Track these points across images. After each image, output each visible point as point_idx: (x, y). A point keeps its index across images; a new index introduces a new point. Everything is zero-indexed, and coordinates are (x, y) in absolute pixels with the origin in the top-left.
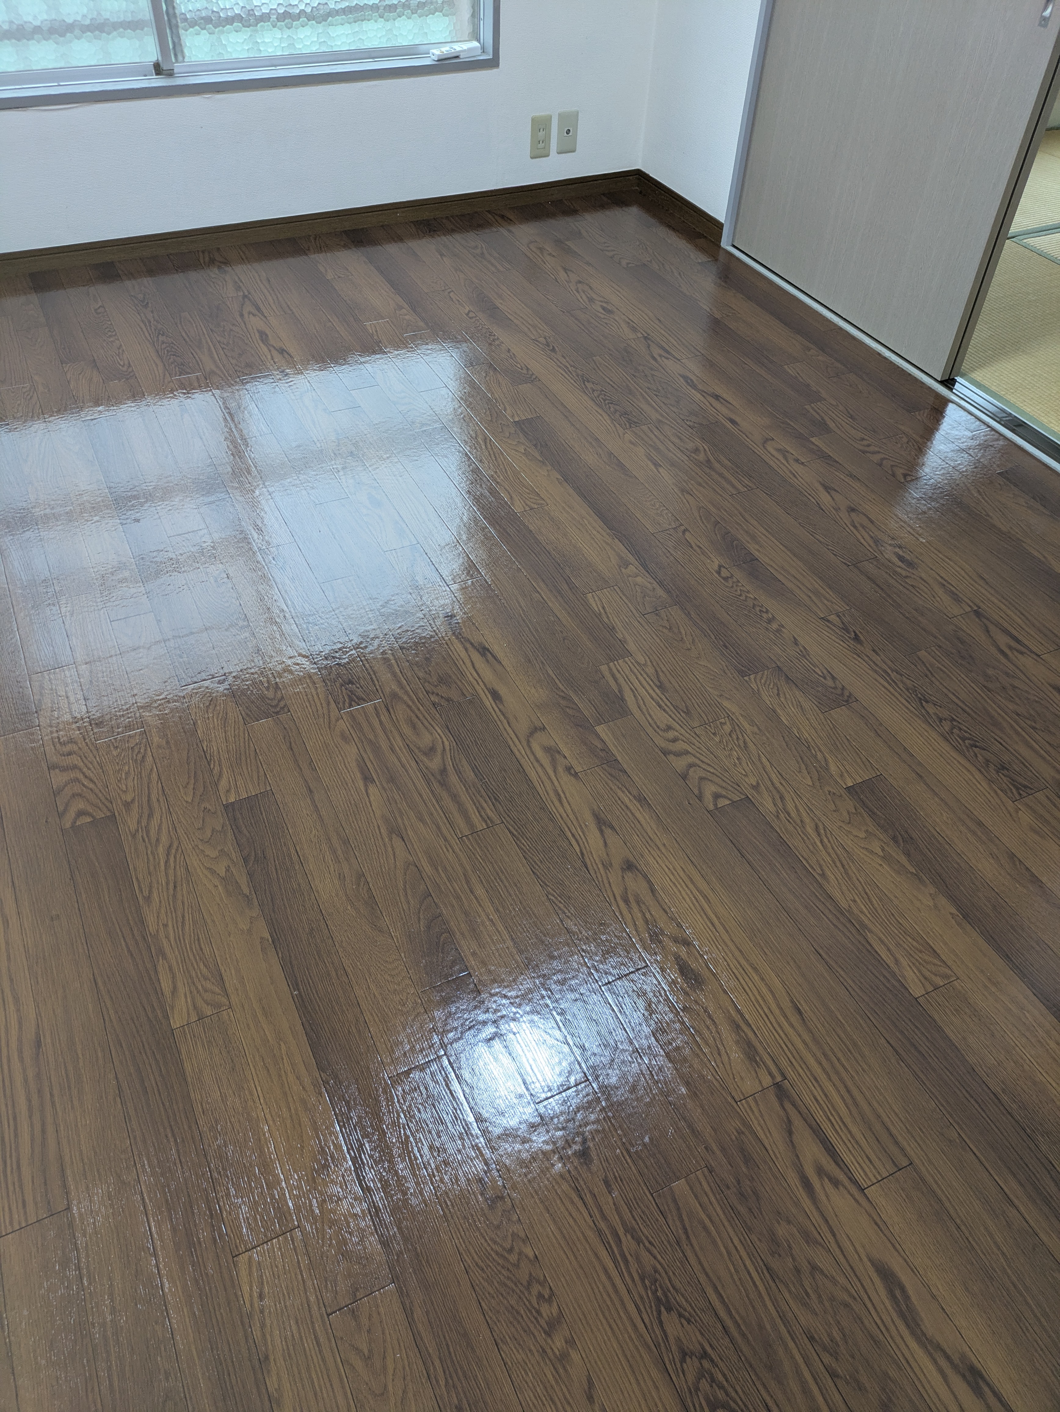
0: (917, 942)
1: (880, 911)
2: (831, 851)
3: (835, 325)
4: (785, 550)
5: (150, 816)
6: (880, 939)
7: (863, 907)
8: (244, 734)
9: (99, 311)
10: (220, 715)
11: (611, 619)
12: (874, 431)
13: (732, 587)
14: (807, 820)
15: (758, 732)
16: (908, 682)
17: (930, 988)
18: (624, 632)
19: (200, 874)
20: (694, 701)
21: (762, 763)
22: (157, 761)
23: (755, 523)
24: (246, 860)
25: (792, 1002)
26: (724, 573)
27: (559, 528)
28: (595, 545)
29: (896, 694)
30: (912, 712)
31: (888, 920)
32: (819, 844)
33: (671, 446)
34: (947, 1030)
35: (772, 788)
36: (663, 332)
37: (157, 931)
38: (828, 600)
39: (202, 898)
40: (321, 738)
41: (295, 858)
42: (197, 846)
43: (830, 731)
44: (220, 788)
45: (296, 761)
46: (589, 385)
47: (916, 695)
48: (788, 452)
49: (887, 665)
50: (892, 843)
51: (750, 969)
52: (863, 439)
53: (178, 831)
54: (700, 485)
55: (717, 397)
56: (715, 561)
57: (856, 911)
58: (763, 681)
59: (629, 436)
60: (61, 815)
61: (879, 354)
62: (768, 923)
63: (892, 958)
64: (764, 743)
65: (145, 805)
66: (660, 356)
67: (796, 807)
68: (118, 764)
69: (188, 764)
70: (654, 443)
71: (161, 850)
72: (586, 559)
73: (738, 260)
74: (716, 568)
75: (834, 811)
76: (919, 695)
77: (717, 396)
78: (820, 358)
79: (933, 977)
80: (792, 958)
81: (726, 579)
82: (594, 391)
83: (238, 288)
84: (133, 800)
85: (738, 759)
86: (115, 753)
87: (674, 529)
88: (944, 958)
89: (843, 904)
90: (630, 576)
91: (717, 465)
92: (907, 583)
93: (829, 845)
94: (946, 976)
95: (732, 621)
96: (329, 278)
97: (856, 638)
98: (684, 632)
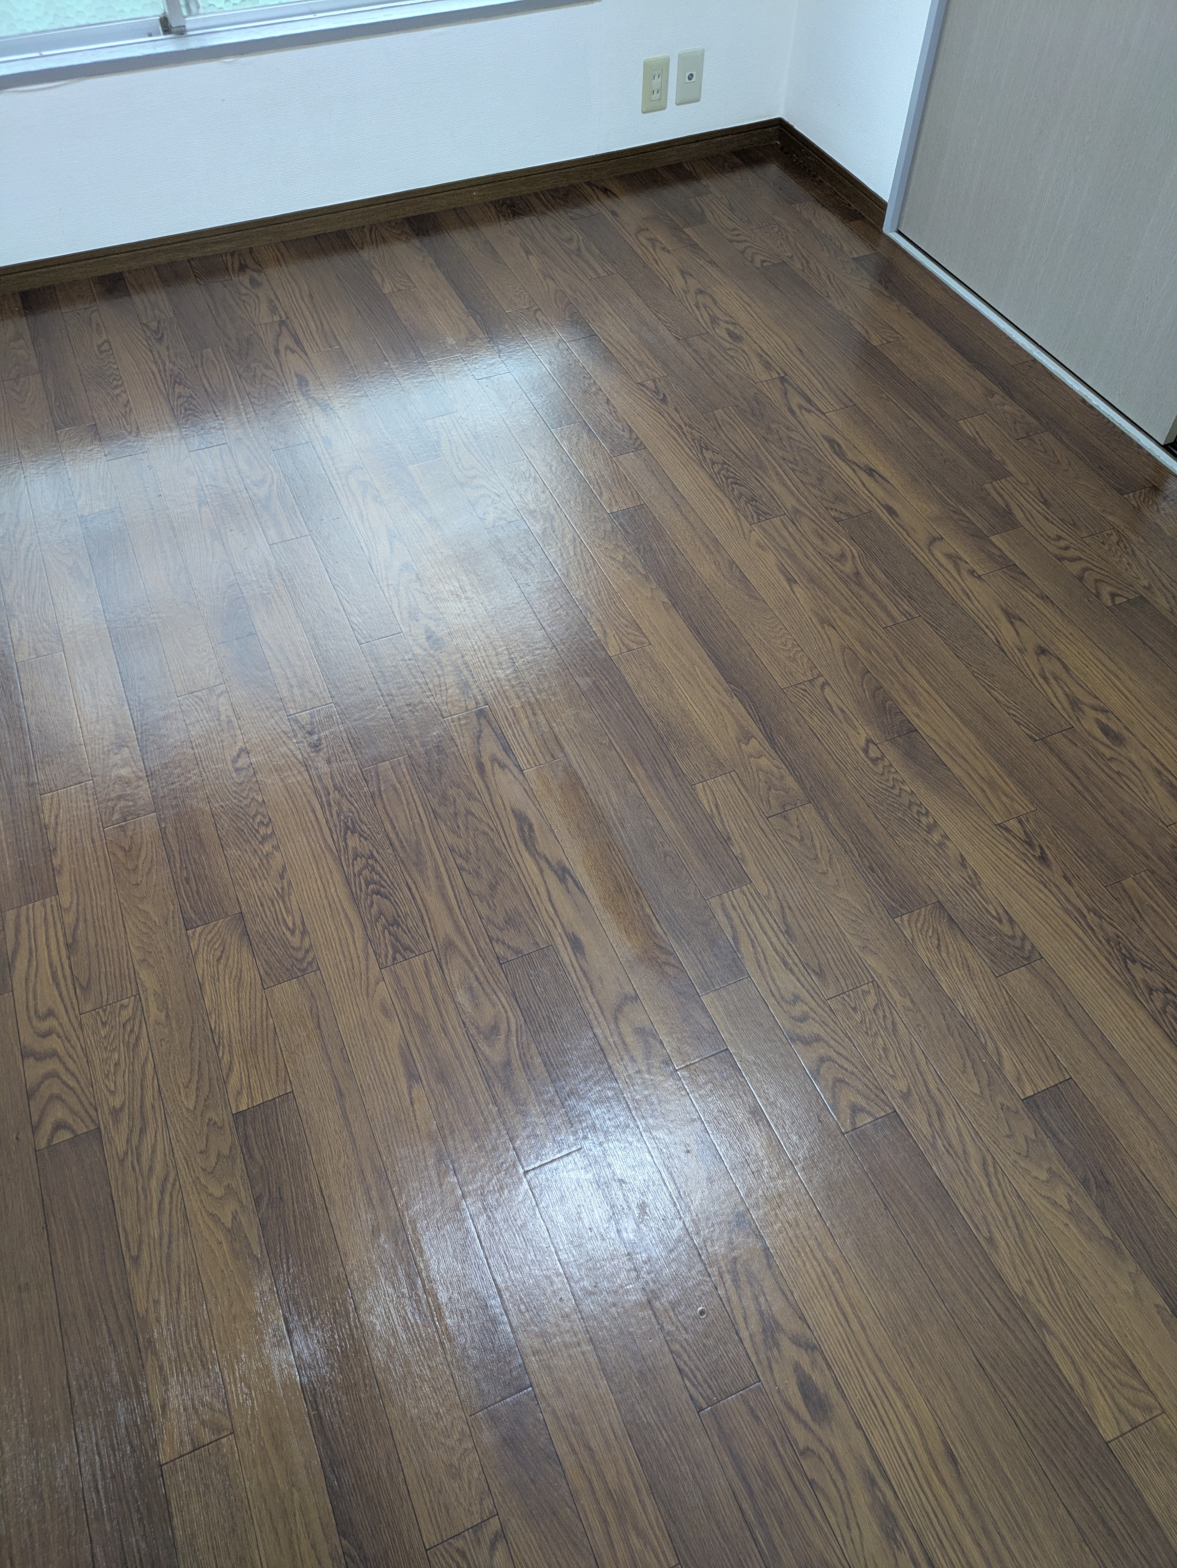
0: (1110, 1350)
1: (1063, 1300)
2: (1001, 1199)
3: (1028, 355)
4: (953, 715)
5: (143, 1131)
6: (1062, 1346)
7: (1042, 1294)
8: (262, 1003)
9: (103, 348)
10: (234, 974)
11: (726, 824)
12: (1075, 525)
13: (883, 774)
14: (972, 1150)
15: (911, 1006)
16: (1109, 929)
17: (1127, 1428)
18: (743, 845)
19: (201, 1222)
20: (829, 956)
21: (915, 1057)
22: (154, 1045)
23: (915, 672)
24: (257, 1201)
25: (945, 1443)
26: (874, 752)
27: (663, 681)
28: (708, 707)
29: (1094, 949)
30: (1112, 977)
31: (1073, 1314)
32: (986, 1189)
33: (810, 551)
34: (1147, 1496)
35: (928, 1099)
36: (804, 369)
37: (147, 1311)
38: (1006, 796)
39: (202, 1259)
40: (357, 1010)
41: (318, 1199)
42: (198, 1178)
43: (1005, 1006)
44: (229, 1089)
45: (324, 1048)
46: (708, 455)
47: (1120, 950)
48: (961, 559)
49: (1083, 902)
50: (1082, 1189)
51: (892, 1390)
52: (1060, 538)
53: (176, 1155)
54: (845, 611)
55: (871, 472)
56: (862, 733)
57: (1032, 1298)
58: (919, 925)
59: (757, 535)
60: (35, 1129)
61: (1084, 401)
62: (917, 1315)
63: (1076, 1376)
64: (918, 1025)
65: (137, 1115)
66: (800, 407)
67: (958, 1129)
68: (106, 1048)
69: (192, 1050)
70: (789, 545)
71: (154, 1184)
72: (697, 730)
73: (905, 252)
74: (863, 743)
75: (1008, 1136)
76: (1124, 951)
77: (871, 469)
78: (1006, 407)
79: (1130, 1408)
80: (947, 1373)
81: (875, 761)
82: (713, 463)
83: (273, 310)
84: (123, 1105)
85: (884, 1049)
86: (103, 1033)
87: (810, 681)
88: (1145, 1377)
89: (1016, 1286)
90: (752, 756)
91: (868, 580)
92: (1111, 768)
93: (999, 1190)
94: (1148, 1409)
95: (881, 828)
96: (386, 291)
97: (1043, 858)
98: (818, 846)
